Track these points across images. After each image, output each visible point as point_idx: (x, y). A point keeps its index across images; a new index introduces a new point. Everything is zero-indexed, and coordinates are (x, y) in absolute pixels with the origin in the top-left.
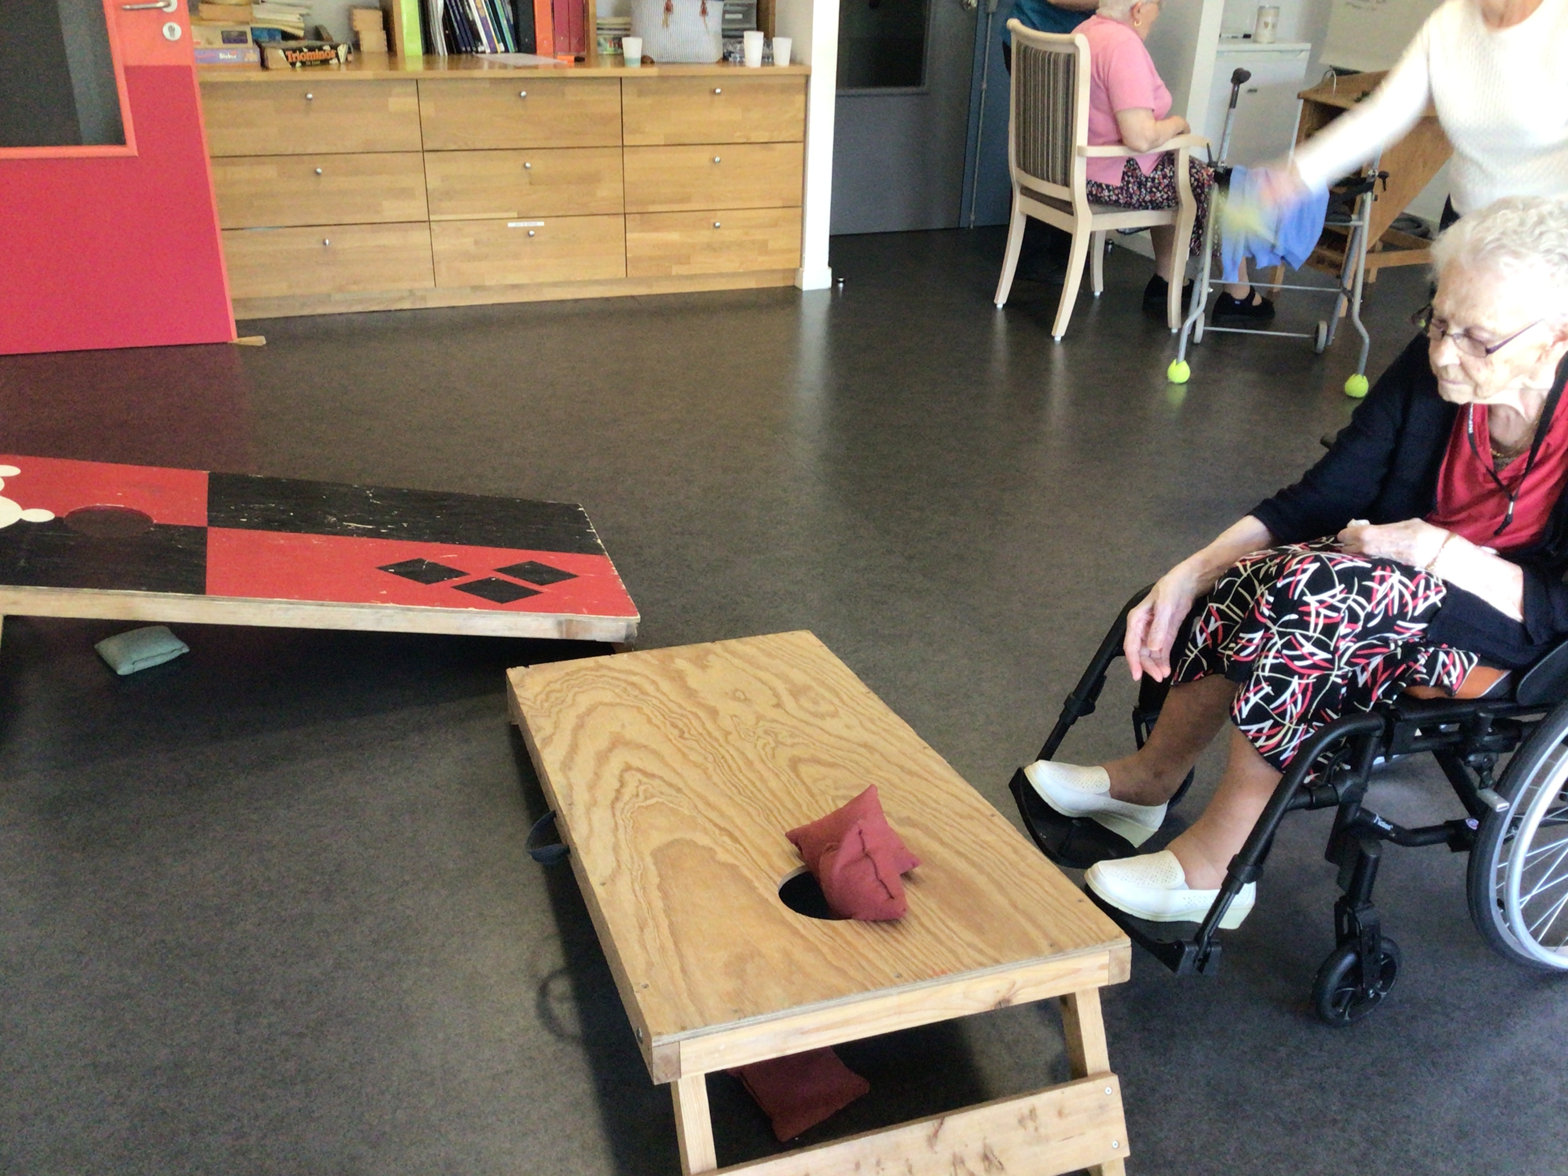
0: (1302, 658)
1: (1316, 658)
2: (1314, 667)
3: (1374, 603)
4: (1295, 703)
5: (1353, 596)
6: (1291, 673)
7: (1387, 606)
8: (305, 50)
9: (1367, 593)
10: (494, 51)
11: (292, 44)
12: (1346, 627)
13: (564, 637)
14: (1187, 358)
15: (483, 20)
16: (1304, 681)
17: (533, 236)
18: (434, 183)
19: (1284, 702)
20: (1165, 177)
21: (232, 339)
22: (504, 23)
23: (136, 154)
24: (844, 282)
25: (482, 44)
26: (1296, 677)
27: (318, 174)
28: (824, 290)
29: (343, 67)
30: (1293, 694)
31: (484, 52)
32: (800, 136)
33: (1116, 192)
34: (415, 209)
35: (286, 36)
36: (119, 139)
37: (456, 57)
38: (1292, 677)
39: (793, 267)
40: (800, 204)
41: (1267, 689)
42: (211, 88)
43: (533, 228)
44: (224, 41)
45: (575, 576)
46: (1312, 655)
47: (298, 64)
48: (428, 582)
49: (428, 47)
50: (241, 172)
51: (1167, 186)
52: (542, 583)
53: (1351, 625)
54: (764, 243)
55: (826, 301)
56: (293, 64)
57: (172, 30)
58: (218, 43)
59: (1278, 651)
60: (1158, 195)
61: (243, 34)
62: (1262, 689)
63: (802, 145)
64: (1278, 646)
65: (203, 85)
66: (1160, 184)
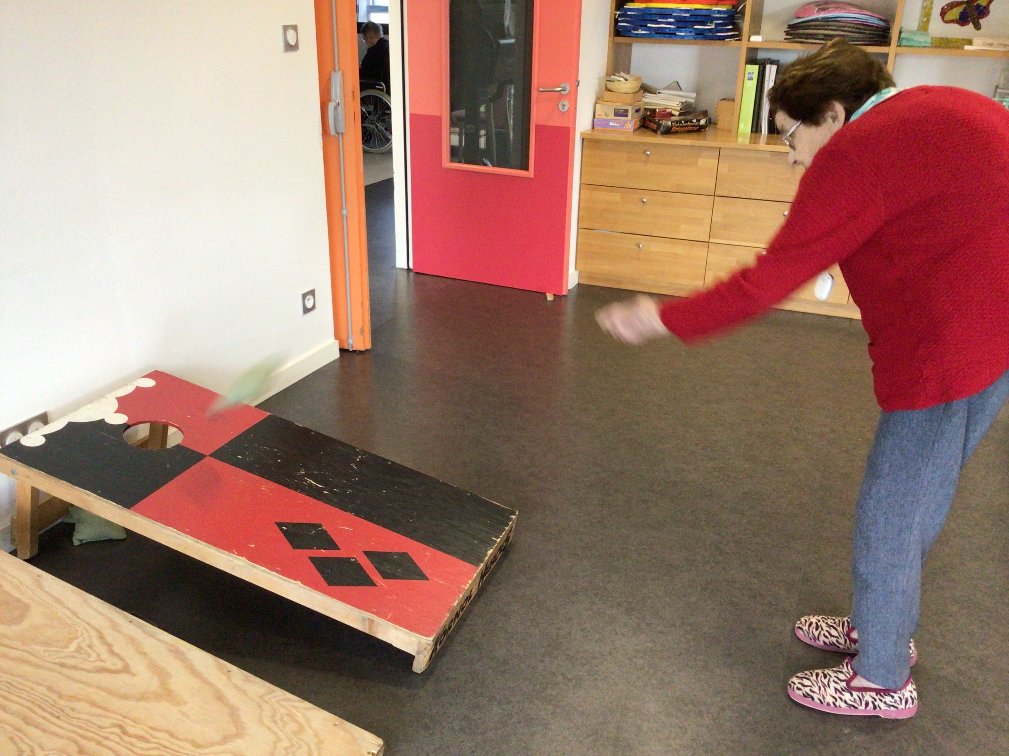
18: (718, 217)
23: (533, 177)
27: (644, 202)
34: (701, 233)
36: (524, 167)
37: (772, 137)
44: (615, 116)
49: (756, 128)
57: (563, 105)
58: (612, 116)
61: (627, 111)
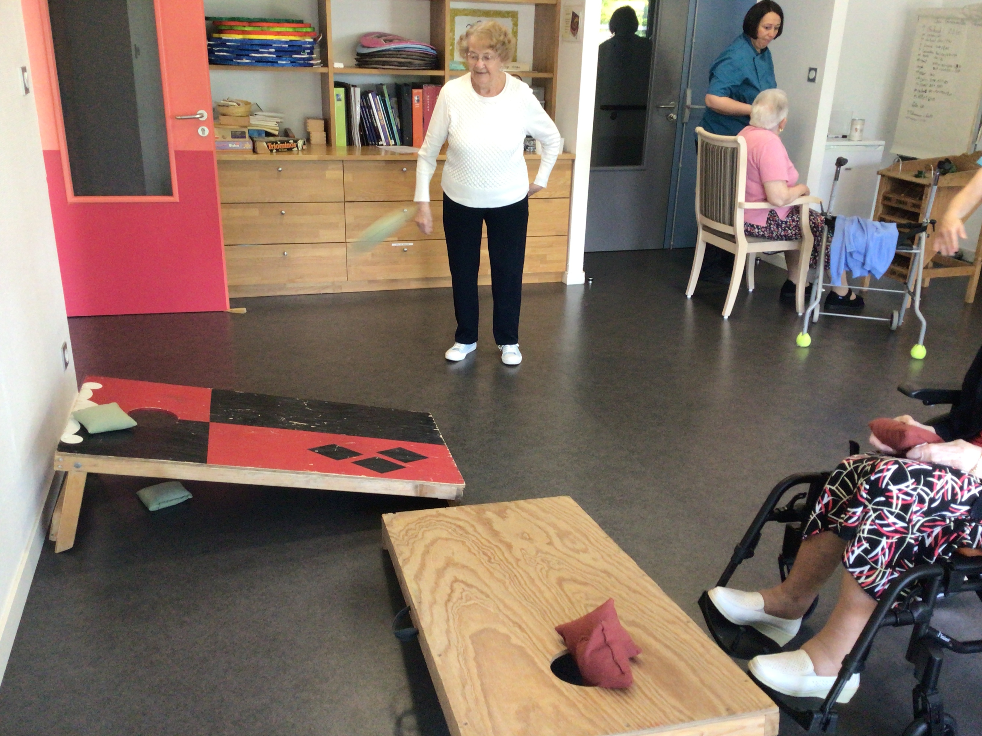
0: (888, 525)
1: (897, 526)
2: (896, 531)
3: (935, 492)
4: (884, 555)
5: (921, 486)
6: (881, 535)
7: (943, 494)
8: (279, 143)
9: (930, 486)
10: (388, 144)
11: (272, 139)
12: (916, 506)
13: (418, 495)
14: (809, 332)
15: (383, 126)
16: (890, 541)
17: (406, 251)
18: (350, 219)
19: (877, 555)
20: (793, 221)
21: (226, 309)
22: (395, 128)
23: (178, 201)
24: (592, 280)
25: (381, 141)
26: (885, 538)
27: (283, 214)
28: (581, 285)
29: (300, 153)
30: (883, 549)
31: (382, 145)
32: (568, 195)
33: (763, 230)
34: (339, 235)
35: (268, 134)
36: (169, 193)
37: (366, 147)
38: (882, 537)
39: (561, 271)
40: (566, 234)
41: (866, 545)
42: (224, 164)
43: (407, 247)
44: (232, 137)
45: (426, 458)
46: (894, 524)
47: (274, 151)
48: (338, 459)
49: (350, 141)
50: (237, 212)
51: (795, 226)
52: (406, 461)
53: (920, 505)
54: (545, 256)
55: (581, 291)
56: (271, 151)
57: (203, 130)
58: (229, 138)
59: (873, 521)
60: (789, 232)
61: (244, 133)
62: (862, 545)
63: (569, 199)
64: (873, 517)
65: (219, 162)
66: (790, 225)
